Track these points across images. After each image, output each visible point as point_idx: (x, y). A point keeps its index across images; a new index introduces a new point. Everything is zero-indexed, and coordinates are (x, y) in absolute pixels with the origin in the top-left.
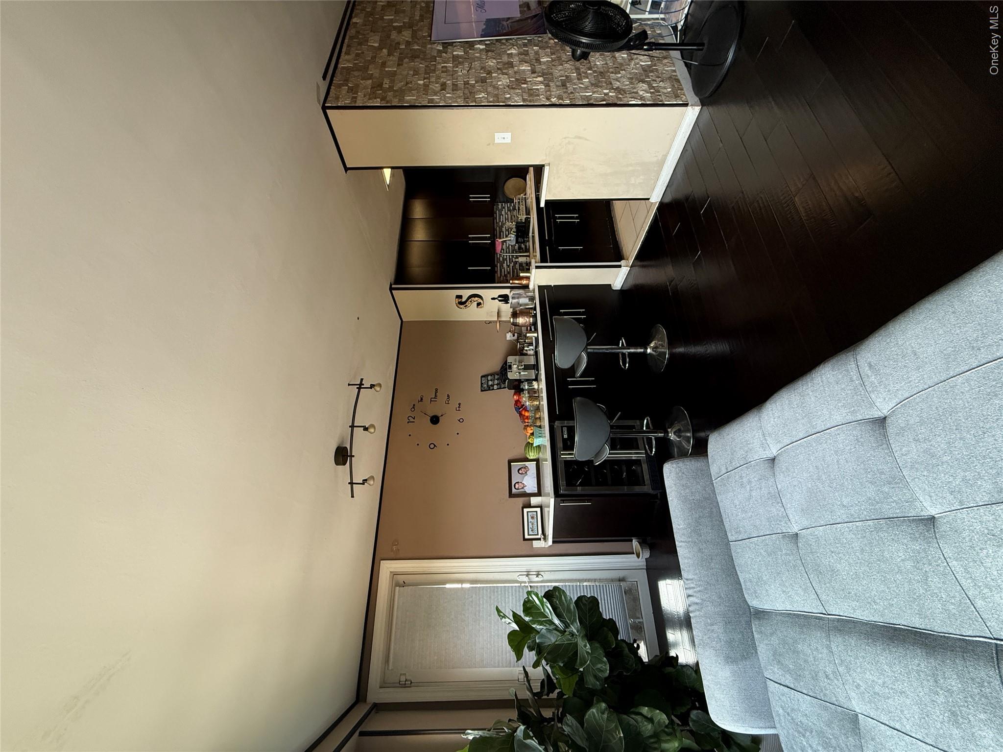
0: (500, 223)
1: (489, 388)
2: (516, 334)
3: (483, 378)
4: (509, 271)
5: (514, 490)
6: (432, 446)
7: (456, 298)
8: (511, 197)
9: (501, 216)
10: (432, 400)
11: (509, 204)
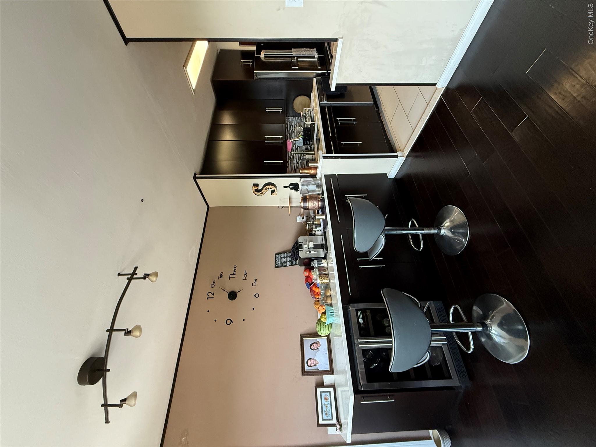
0: (291, 131)
1: (283, 265)
2: (305, 217)
3: (277, 256)
4: (298, 166)
5: (307, 368)
6: (229, 322)
7: (253, 186)
8: (299, 112)
9: (291, 126)
10: (231, 276)
11: (297, 118)
